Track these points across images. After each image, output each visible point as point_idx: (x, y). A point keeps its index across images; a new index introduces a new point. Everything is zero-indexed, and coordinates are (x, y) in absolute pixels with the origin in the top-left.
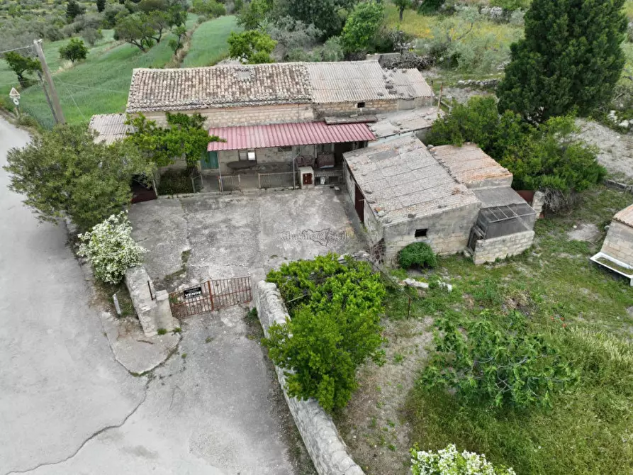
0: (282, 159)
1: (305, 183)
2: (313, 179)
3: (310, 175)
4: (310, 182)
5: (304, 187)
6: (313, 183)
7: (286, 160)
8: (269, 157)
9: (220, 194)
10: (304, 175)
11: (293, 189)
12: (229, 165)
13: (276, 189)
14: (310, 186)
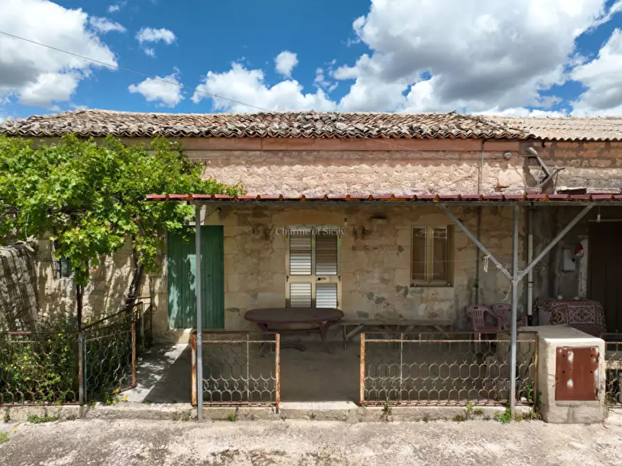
0: (421, 312)
1: (562, 393)
2: (600, 374)
3: (586, 355)
4: (586, 392)
5: (556, 409)
6: (602, 395)
7: (434, 315)
8: (380, 300)
9: (186, 417)
10: (562, 355)
11: (507, 417)
12: (249, 316)
13: (433, 407)
14: (585, 409)
